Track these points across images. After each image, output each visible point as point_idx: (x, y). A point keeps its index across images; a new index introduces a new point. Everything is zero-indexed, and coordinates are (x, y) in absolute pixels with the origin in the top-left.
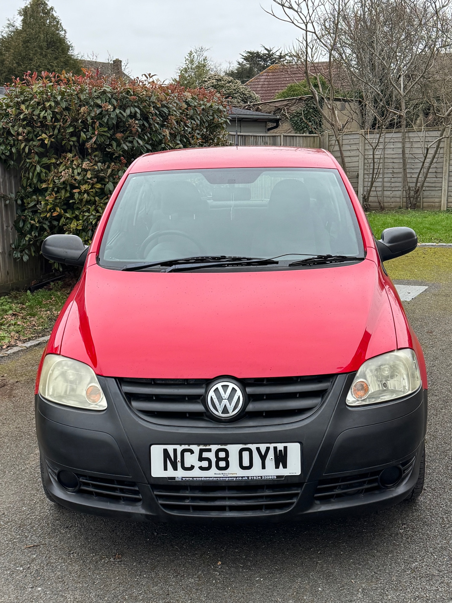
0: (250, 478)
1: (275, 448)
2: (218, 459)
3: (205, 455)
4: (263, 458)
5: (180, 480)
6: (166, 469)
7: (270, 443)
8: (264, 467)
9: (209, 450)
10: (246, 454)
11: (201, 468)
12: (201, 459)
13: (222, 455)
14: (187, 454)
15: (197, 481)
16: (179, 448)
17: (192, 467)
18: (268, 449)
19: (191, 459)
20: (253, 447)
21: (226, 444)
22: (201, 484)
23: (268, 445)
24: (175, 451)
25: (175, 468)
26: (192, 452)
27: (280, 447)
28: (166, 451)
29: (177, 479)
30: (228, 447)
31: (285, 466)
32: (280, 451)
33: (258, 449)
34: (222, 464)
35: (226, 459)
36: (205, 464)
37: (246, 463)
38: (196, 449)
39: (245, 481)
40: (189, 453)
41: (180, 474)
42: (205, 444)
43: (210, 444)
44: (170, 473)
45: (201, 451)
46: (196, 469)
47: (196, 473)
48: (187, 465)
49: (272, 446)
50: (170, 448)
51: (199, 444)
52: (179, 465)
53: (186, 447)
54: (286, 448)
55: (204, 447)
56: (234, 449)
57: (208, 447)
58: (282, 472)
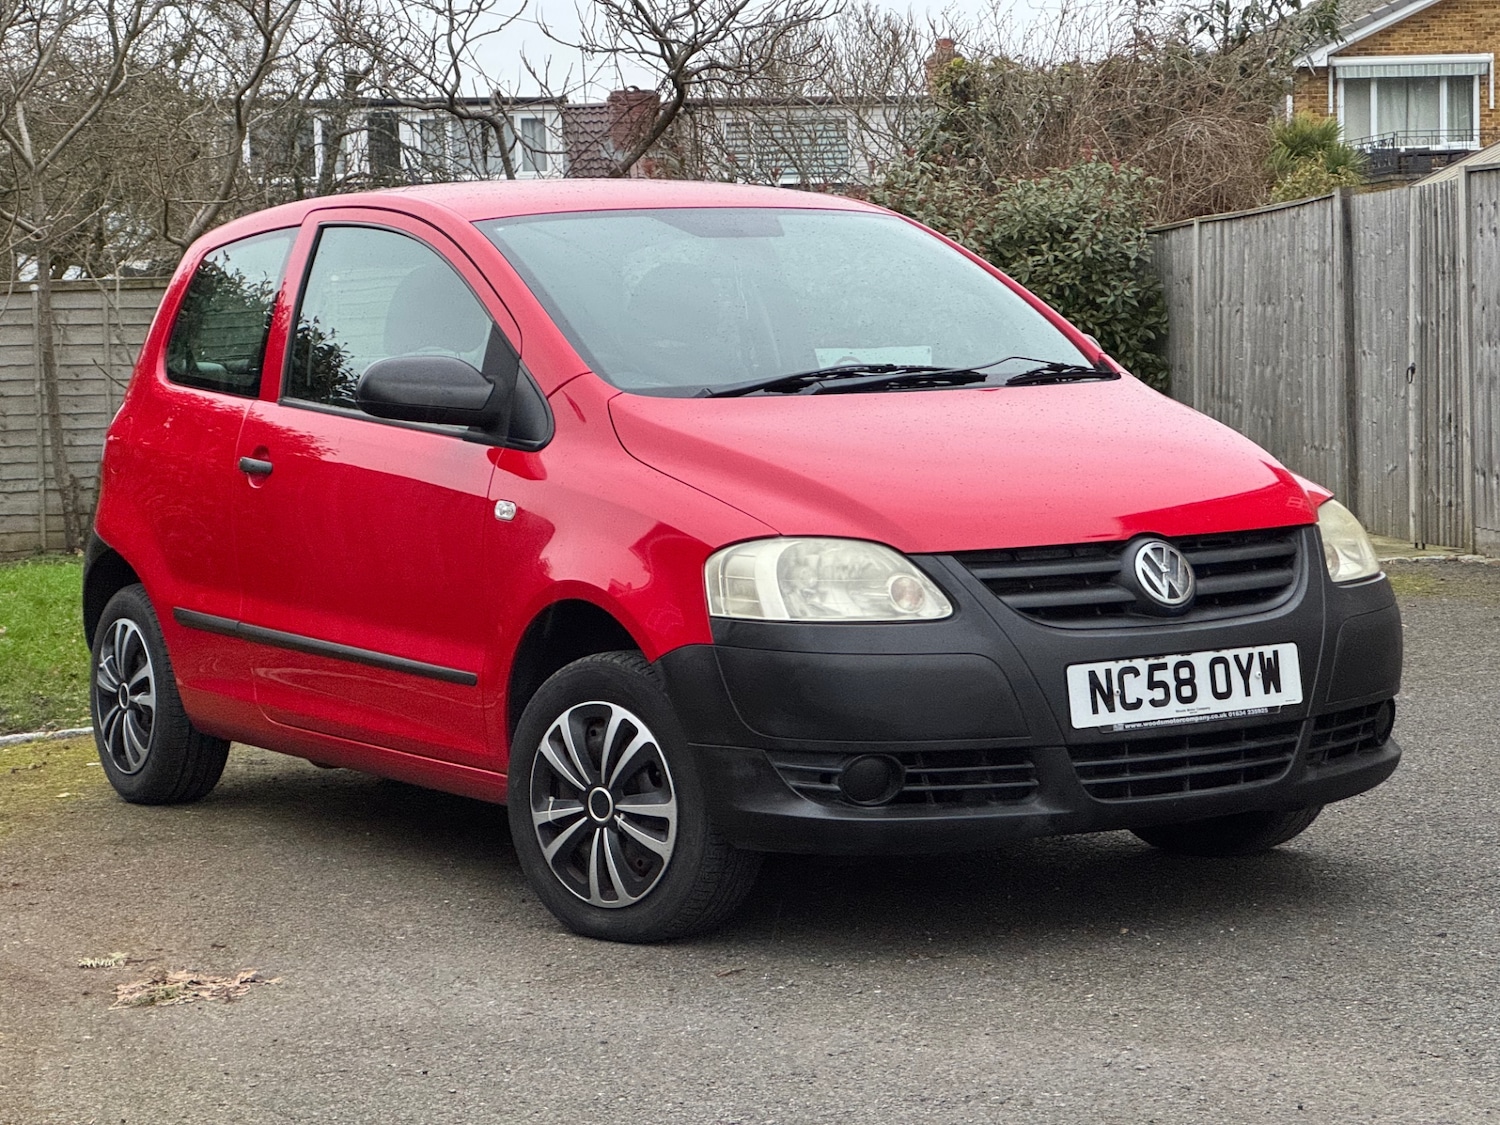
0: (1230, 715)
1: (1261, 655)
2: (1180, 683)
3: (1158, 676)
4: (1245, 674)
5: (1121, 729)
6: (1095, 711)
7: (1254, 646)
8: (1248, 693)
9: (1164, 667)
10: (1220, 669)
11: (1153, 703)
12: (1152, 685)
13: (1184, 673)
14: (1128, 678)
15: (1149, 729)
16: (1115, 667)
17: (1138, 703)
18: (1251, 656)
19: (1136, 687)
20: (1229, 654)
21: (1188, 653)
22: (1155, 734)
23: (1250, 650)
24: (1108, 672)
25: (1112, 709)
26: (1136, 673)
27: (1268, 651)
28: (1092, 675)
29: (1116, 729)
30: (1194, 658)
31: (1278, 690)
32: (1269, 659)
33: (1237, 658)
34: (1186, 691)
35: (1190, 682)
36: (1159, 694)
37: (1222, 688)
38: (1142, 665)
39: (1224, 720)
40: (1132, 675)
41: (1120, 718)
42: (1157, 656)
43: (1163, 655)
44: (1104, 718)
45: (1152, 669)
46: (1146, 704)
47: (1147, 714)
48: (1130, 699)
49: (1256, 651)
50: (1100, 669)
51: (1146, 657)
52: (1117, 700)
53: (1126, 663)
54: (1276, 653)
55: (1156, 662)
56: (1201, 660)
57: (1161, 661)
58: (1276, 700)
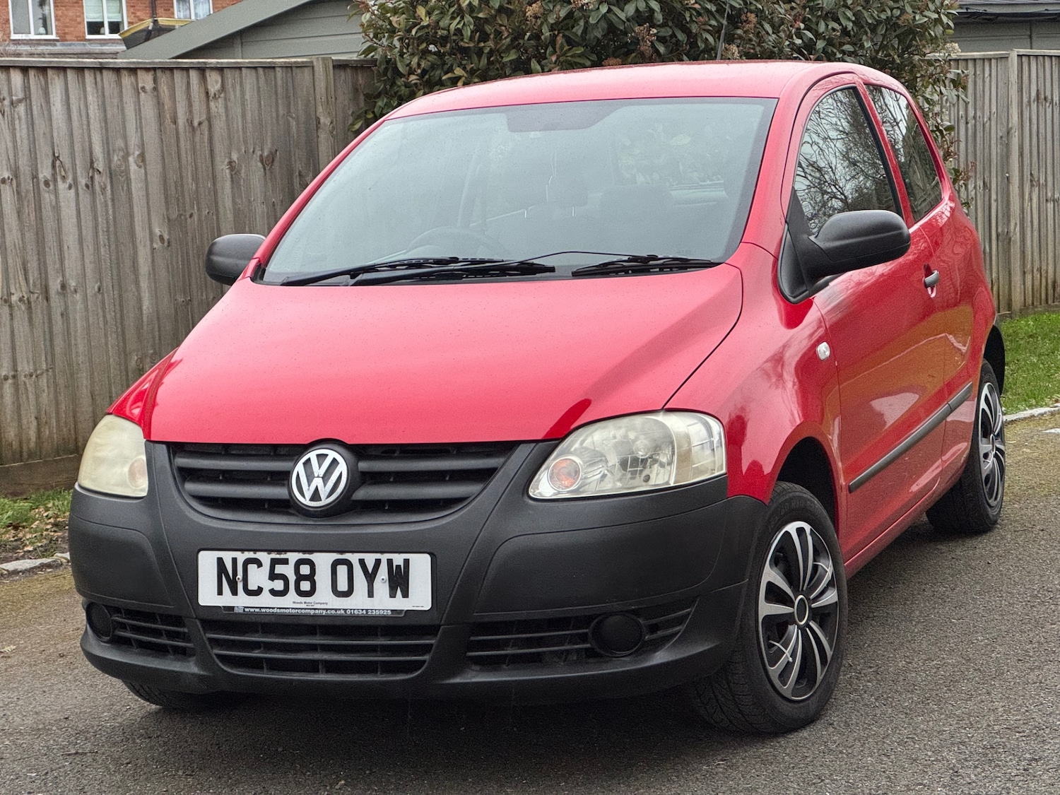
0: (348, 612)
1: (390, 562)
2: (300, 578)
3: (279, 569)
4: (370, 577)
5: (241, 611)
6: (220, 592)
7: (382, 552)
8: (371, 594)
9: (285, 562)
10: (342, 571)
11: (274, 592)
12: (273, 576)
13: (305, 570)
14: (252, 568)
15: (266, 614)
16: (241, 557)
17: (259, 591)
18: (378, 562)
19: (258, 577)
20: (354, 558)
21: (311, 552)
22: (272, 620)
23: (378, 556)
24: (234, 561)
25: (234, 592)
26: (259, 564)
27: (398, 559)
28: (220, 562)
29: (236, 610)
30: (315, 557)
31: (406, 595)
32: (398, 567)
33: (362, 562)
34: (305, 586)
35: (311, 578)
36: (279, 585)
37: (343, 585)
38: (265, 558)
39: (341, 616)
40: (256, 566)
41: (241, 601)
42: (279, 552)
43: (286, 551)
44: (227, 600)
45: (274, 562)
46: (266, 593)
47: (266, 601)
48: (252, 586)
49: (384, 558)
50: (227, 557)
51: (269, 551)
52: (240, 586)
53: (251, 555)
54: (407, 562)
55: (278, 556)
56: (323, 561)
57: (283, 556)
58: (400, 603)
